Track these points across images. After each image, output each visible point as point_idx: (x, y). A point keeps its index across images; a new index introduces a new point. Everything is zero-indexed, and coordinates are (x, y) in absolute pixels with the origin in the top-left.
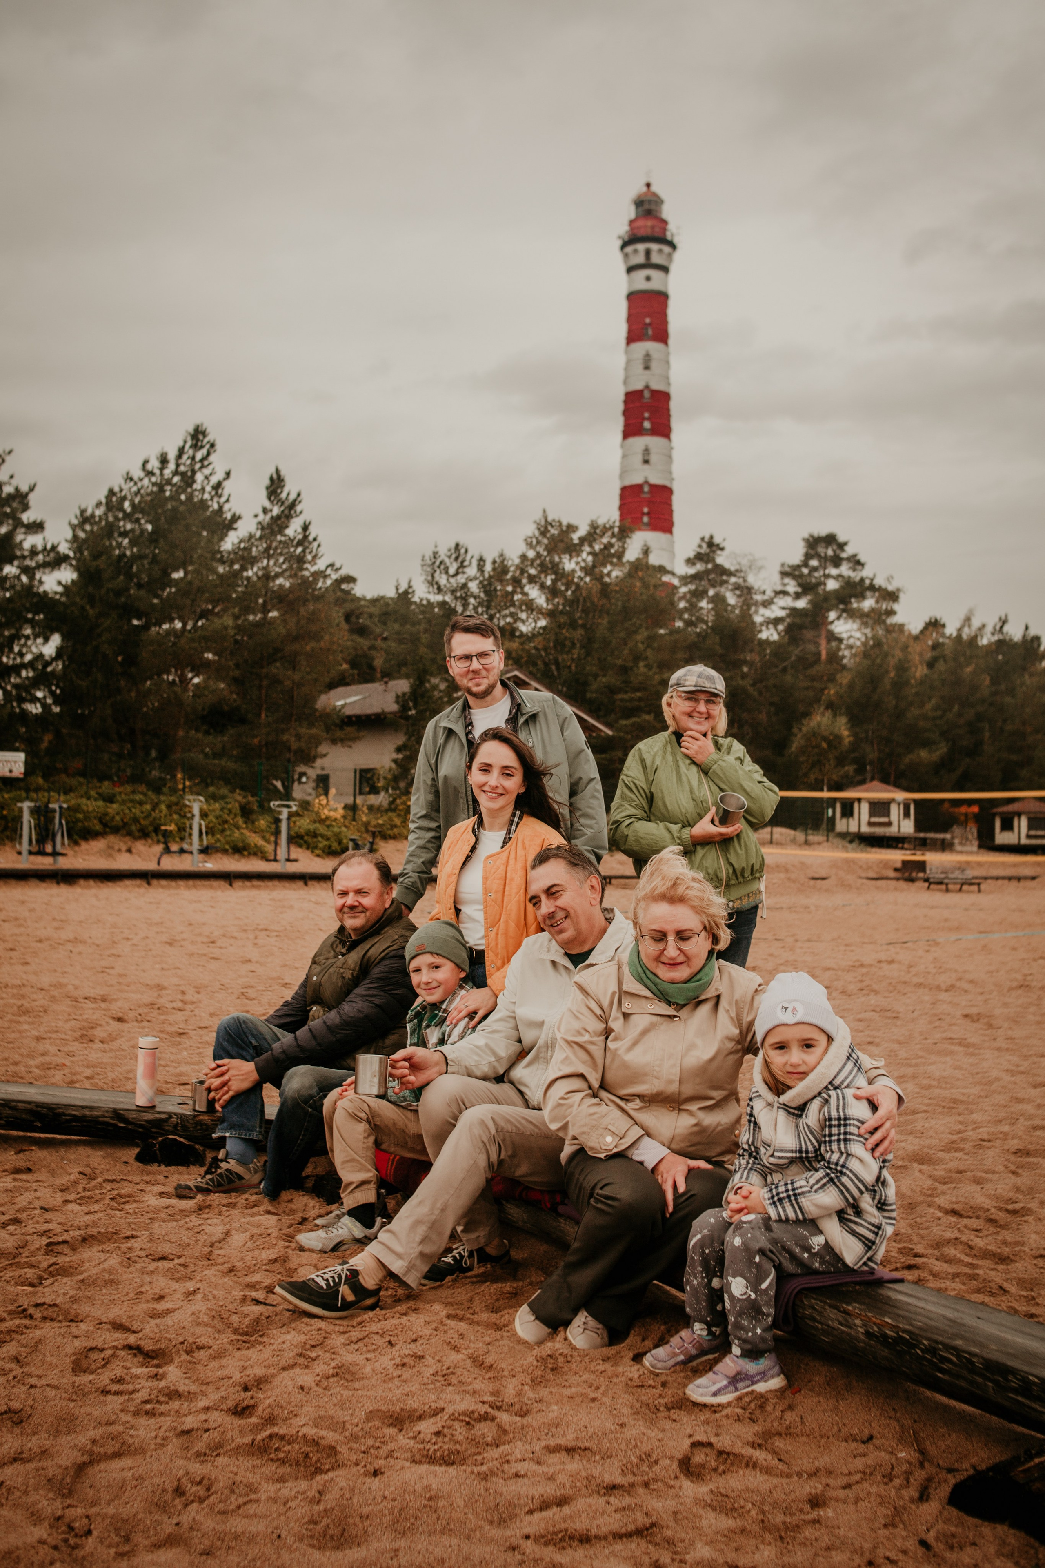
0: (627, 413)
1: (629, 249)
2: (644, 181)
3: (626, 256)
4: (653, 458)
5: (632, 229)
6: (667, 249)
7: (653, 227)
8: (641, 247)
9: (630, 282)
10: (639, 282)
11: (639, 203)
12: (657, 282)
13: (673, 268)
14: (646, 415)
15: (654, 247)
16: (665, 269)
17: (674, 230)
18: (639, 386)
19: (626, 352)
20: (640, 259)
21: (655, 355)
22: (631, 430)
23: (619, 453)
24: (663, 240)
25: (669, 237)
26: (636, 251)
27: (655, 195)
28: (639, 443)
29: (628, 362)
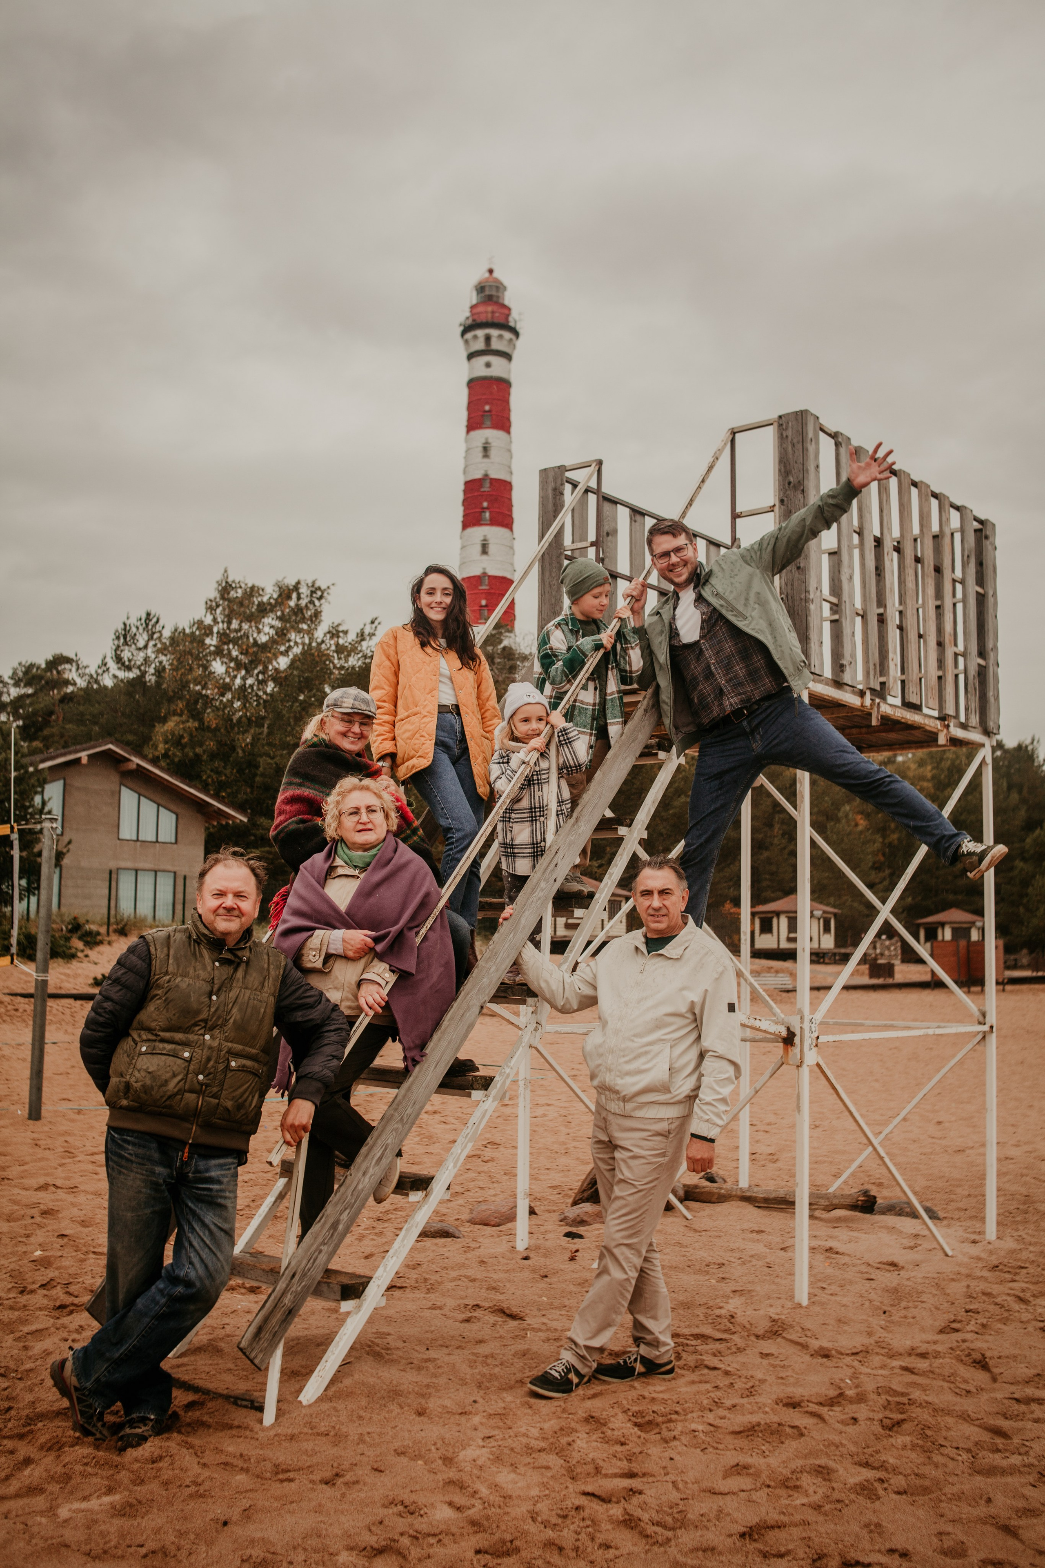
0: (467, 503)
1: (469, 336)
2: (487, 267)
3: (466, 342)
4: (492, 549)
5: (473, 314)
6: (507, 335)
7: (493, 312)
8: (481, 333)
9: (471, 369)
10: (479, 368)
11: (481, 289)
12: (498, 368)
13: (515, 356)
14: (485, 504)
15: (494, 333)
16: (508, 356)
17: (516, 317)
18: (478, 475)
19: (466, 441)
20: (480, 345)
21: (494, 443)
22: (471, 520)
23: (458, 544)
24: (504, 326)
25: (512, 324)
26: (475, 337)
27: (497, 280)
28: (478, 533)
29: (468, 450)
